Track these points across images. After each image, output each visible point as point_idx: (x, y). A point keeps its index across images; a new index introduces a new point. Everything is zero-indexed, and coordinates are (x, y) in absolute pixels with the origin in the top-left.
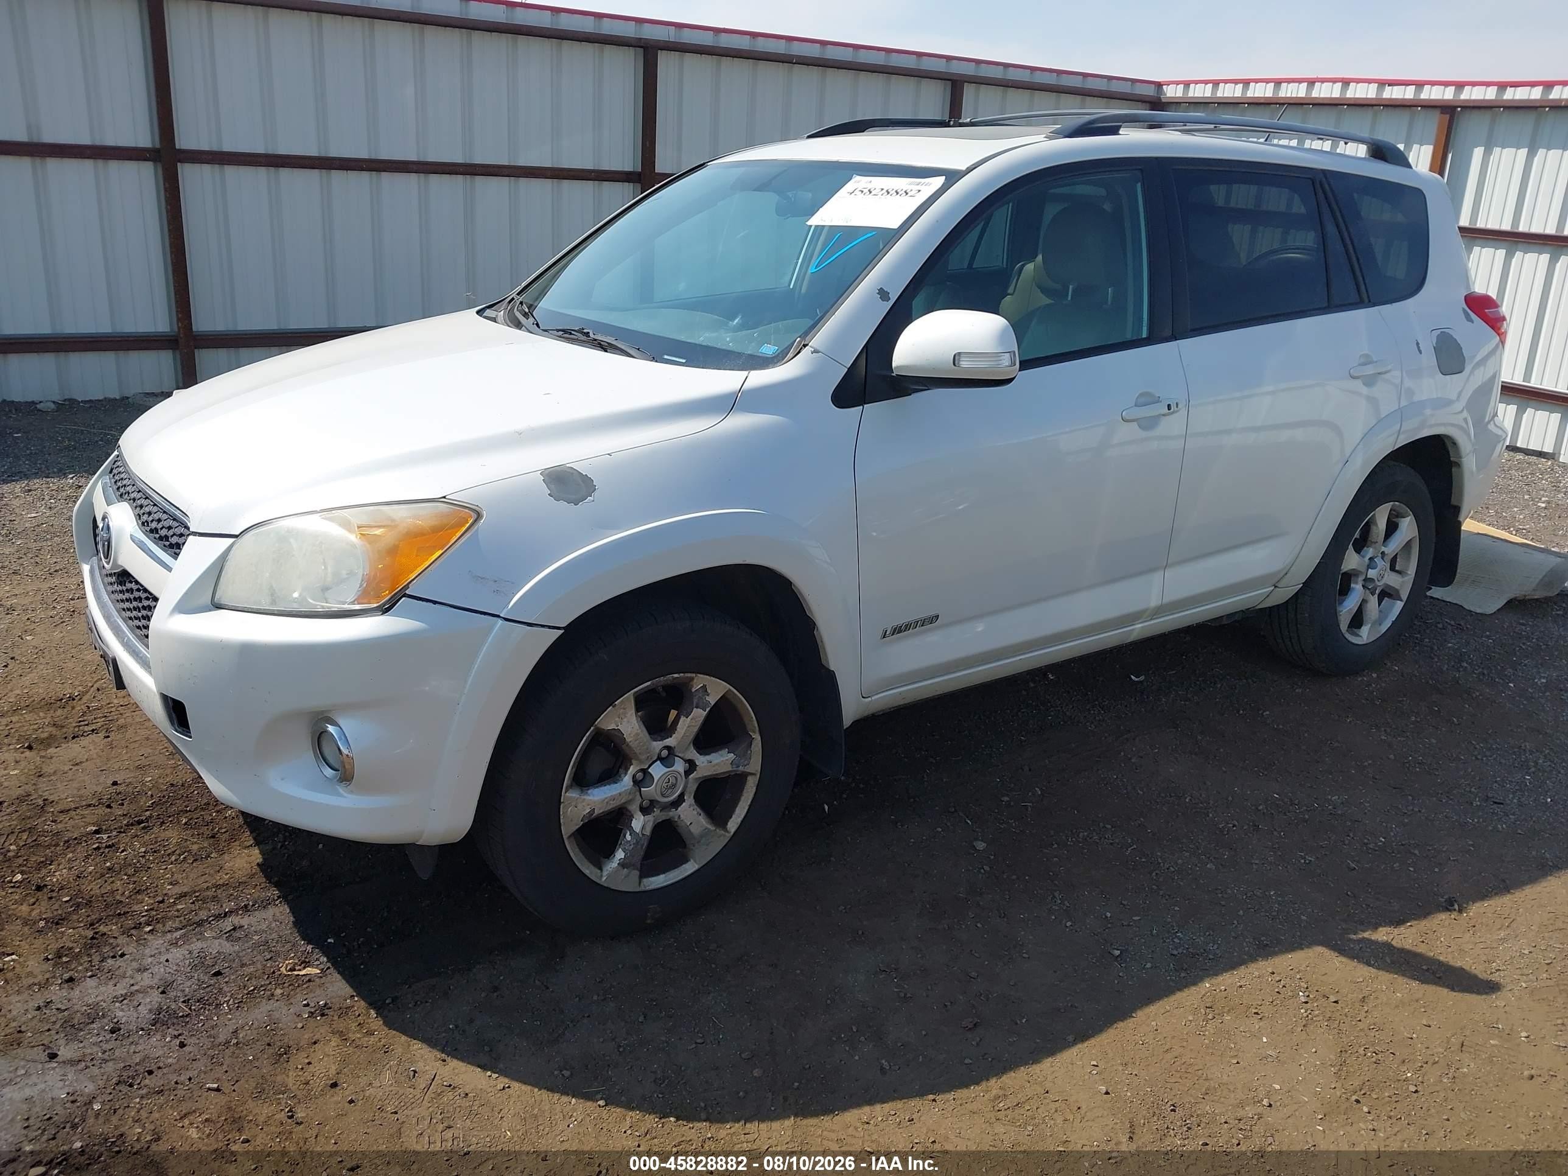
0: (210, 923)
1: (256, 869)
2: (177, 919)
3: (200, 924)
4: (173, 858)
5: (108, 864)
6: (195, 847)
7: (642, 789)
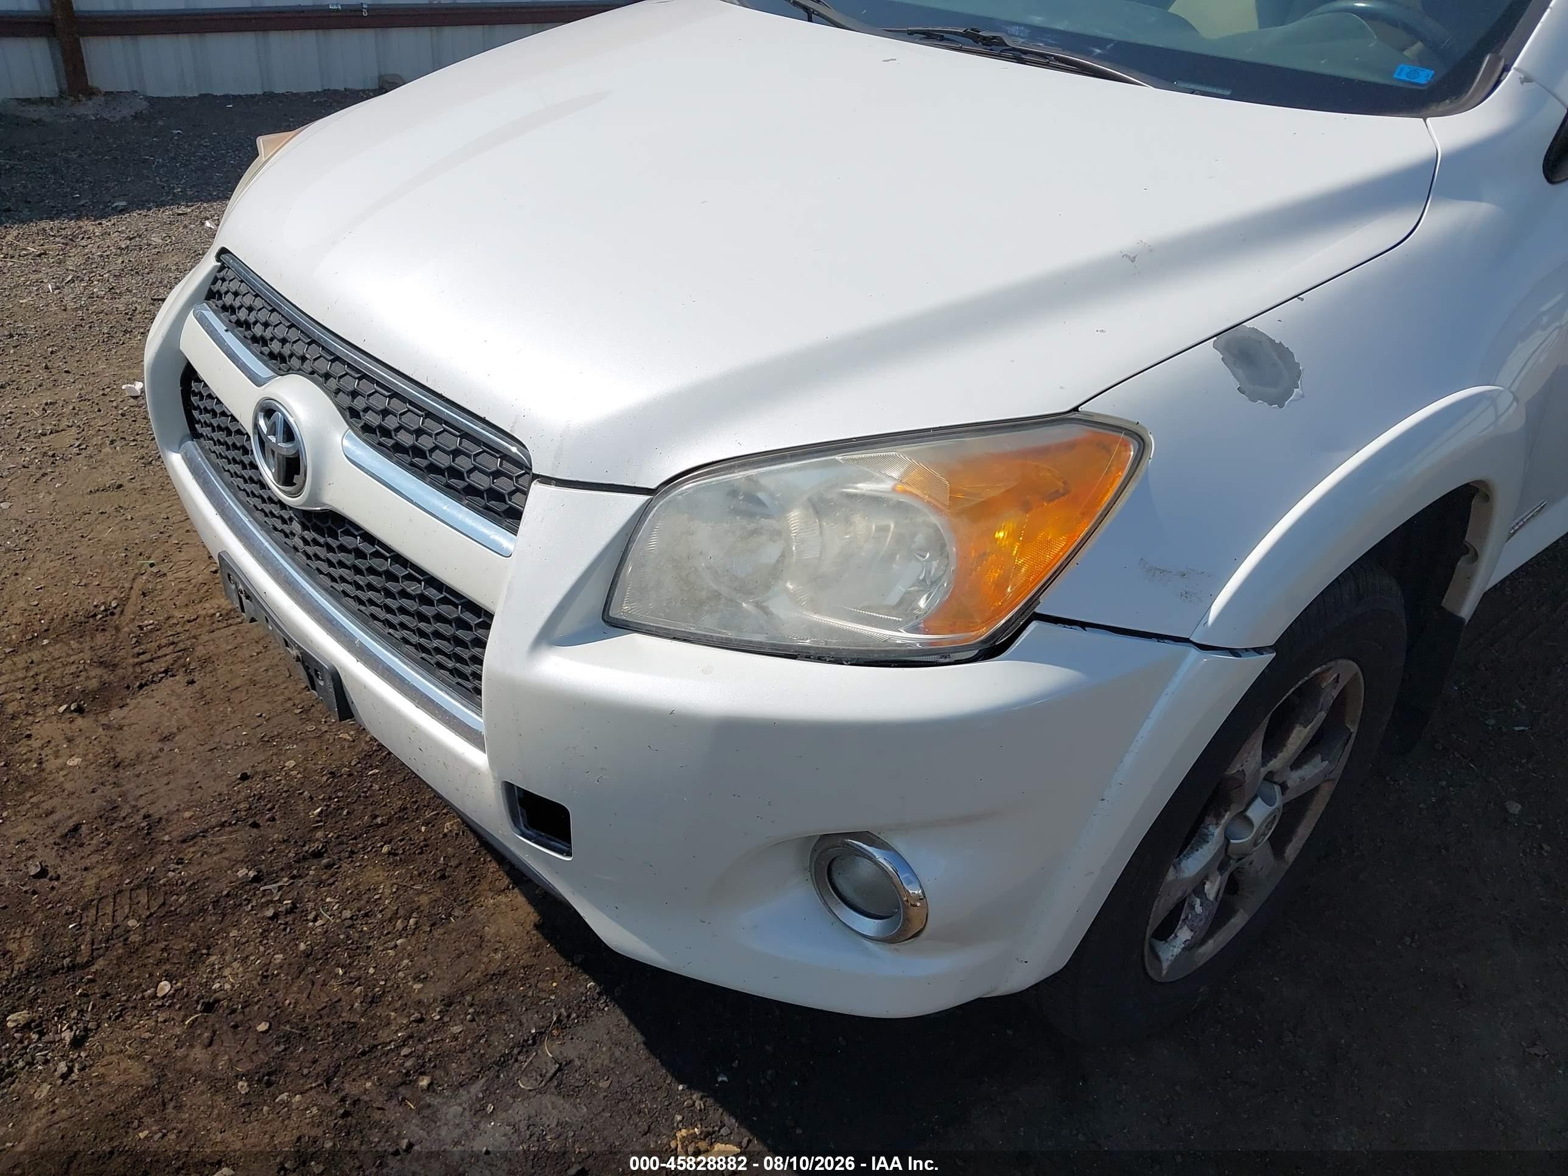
0: (516, 1060)
1: (537, 937)
2: (462, 1056)
3: (503, 1063)
4: (399, 924)
5: (302, 946)
6: (424, 900)
7: (1232, 841)
